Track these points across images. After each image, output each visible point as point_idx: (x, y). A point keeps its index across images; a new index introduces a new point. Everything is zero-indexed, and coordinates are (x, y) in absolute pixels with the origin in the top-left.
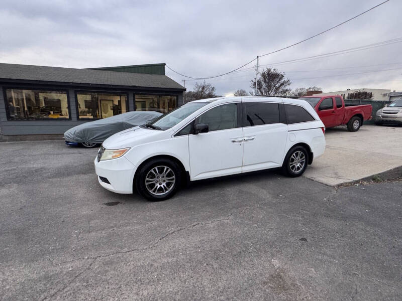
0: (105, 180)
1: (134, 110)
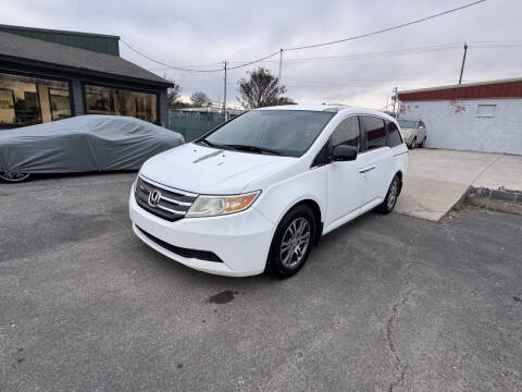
0: (210, 256)
1: (86, 113)
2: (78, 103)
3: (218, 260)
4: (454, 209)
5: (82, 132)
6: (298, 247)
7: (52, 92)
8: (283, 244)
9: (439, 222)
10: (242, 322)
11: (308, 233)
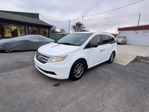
0: (53, 73)
1: (29, 34)
2: (27, 32)
3: (55, 74)
4: (132, 62)
5: (27, 39)
6: (80, 72)
7: (21, 29)
8: (75, 71)
9: (126, 66)
10: (61, 92)
11: (83, 68)
